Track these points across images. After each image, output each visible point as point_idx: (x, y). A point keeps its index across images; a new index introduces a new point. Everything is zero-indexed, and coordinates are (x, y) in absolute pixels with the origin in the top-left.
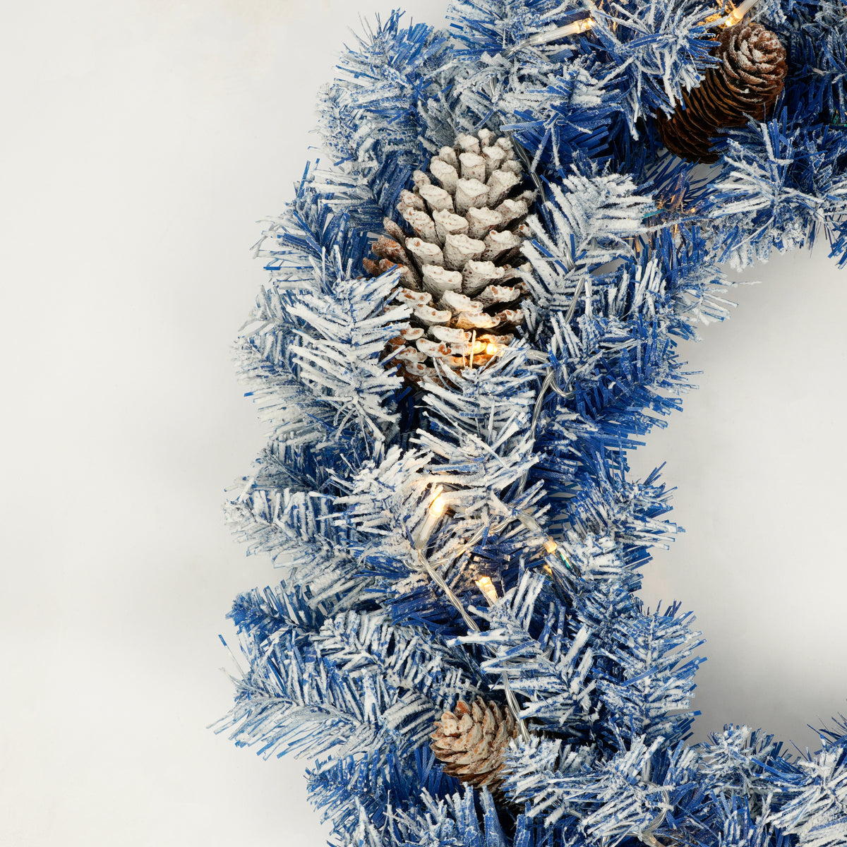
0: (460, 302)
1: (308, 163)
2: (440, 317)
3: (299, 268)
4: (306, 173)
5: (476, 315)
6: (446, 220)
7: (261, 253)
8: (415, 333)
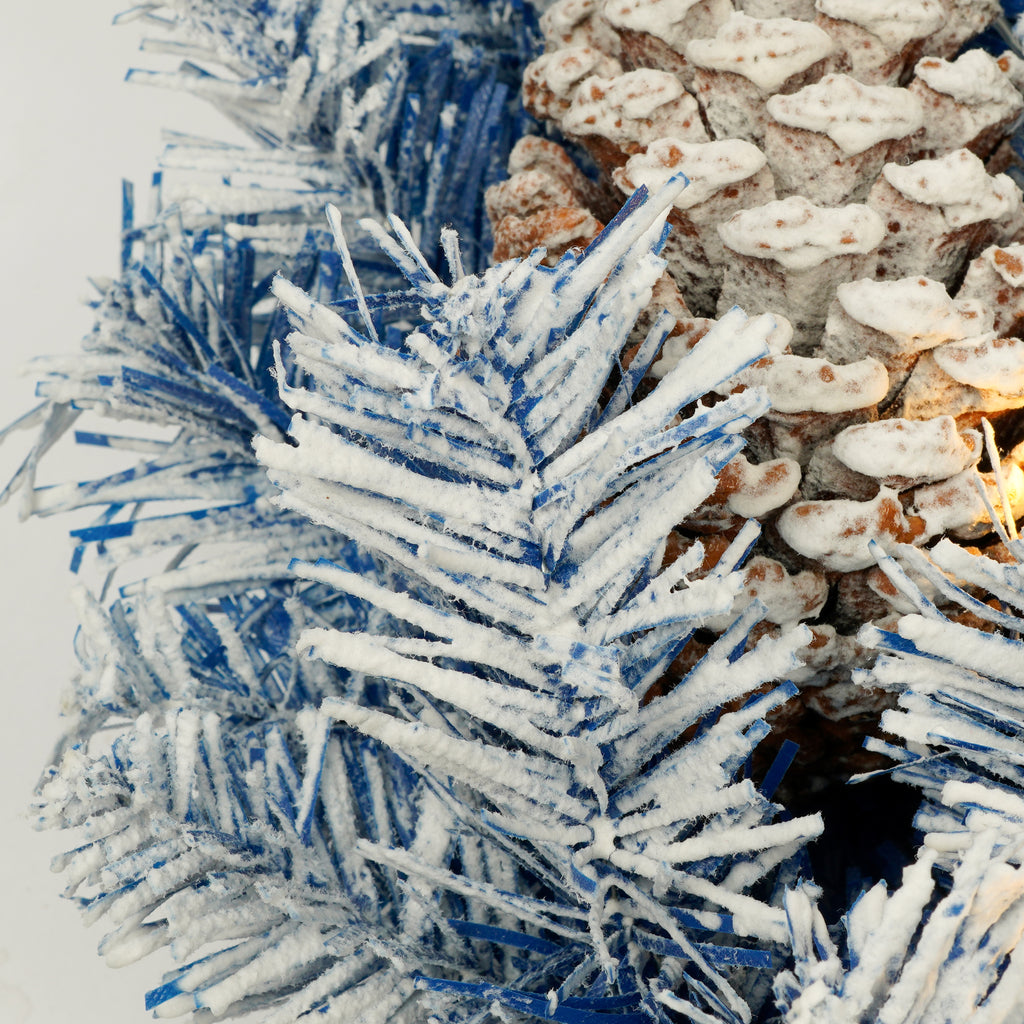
0: (913, 304)
1: (127, 188)
2: (853, 387)
3: (198, 515)
4: (128, 215)
5: (980, 351)
6: (755, 46)
7: (46, 500)
8: (772, 477)
